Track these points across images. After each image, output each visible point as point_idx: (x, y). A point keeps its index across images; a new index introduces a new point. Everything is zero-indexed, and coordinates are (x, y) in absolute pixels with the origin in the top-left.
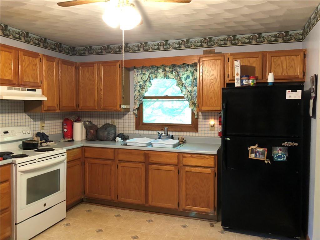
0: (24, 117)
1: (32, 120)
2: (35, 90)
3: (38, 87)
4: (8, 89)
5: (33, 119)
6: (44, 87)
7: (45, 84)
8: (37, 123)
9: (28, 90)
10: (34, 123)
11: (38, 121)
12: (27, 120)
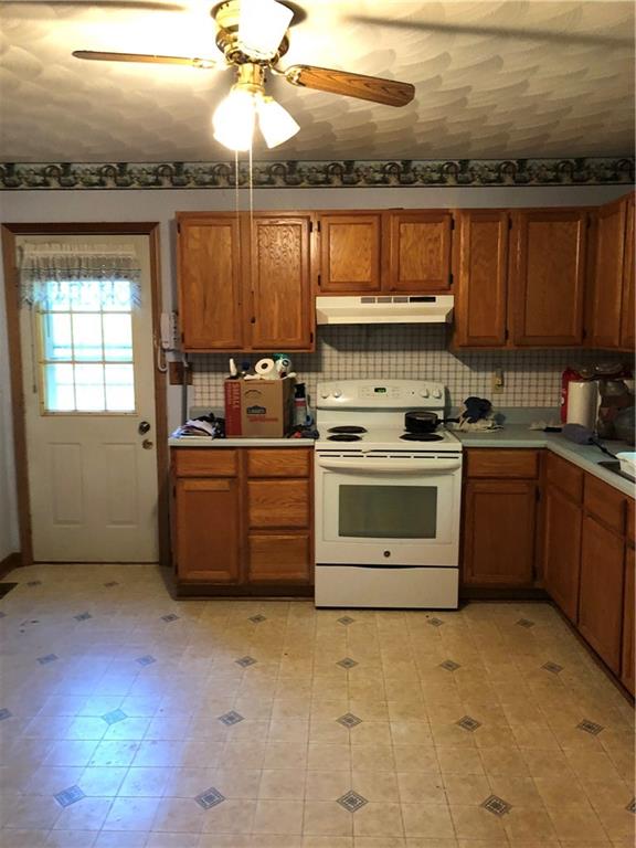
0: (445, 361)
1: (467, 368)
2: (433, 300)
3: (444, 291)
4: (363, 301)
5: (470, 365)
6: (461, 291)
7: (463, 280)
8: (482, 375)
9: (412, 300)
10: (474, 375)
11: (486, 371)
12: (452, 368)
